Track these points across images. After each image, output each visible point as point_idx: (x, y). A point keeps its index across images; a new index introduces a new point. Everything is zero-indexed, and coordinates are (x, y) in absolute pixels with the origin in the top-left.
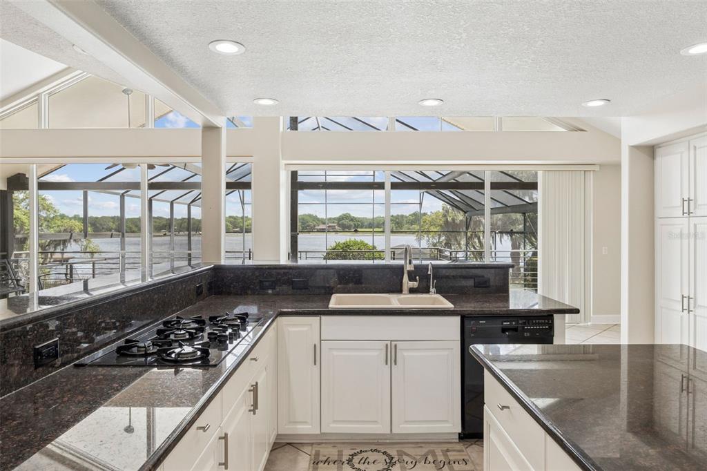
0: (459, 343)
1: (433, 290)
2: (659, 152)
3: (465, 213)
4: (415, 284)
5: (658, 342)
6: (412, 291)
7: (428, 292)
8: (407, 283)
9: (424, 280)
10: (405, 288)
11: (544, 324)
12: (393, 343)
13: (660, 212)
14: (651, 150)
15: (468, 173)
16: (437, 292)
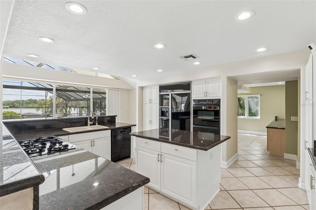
0: (111, 137)
1: (97, 124)
2: (144, 88)
3: (66, 100)
4: (92, 123)
5: (144, 130)
6: (91, 125)
7: (95, 125)
8: (89, 122)
9: (94, 121)
10: (89, 124)
11: (129, 129)
12: (93, 140)
13: (144, 102)
14: (142, 88)
15: (73, 87)
16: (98, 125)
